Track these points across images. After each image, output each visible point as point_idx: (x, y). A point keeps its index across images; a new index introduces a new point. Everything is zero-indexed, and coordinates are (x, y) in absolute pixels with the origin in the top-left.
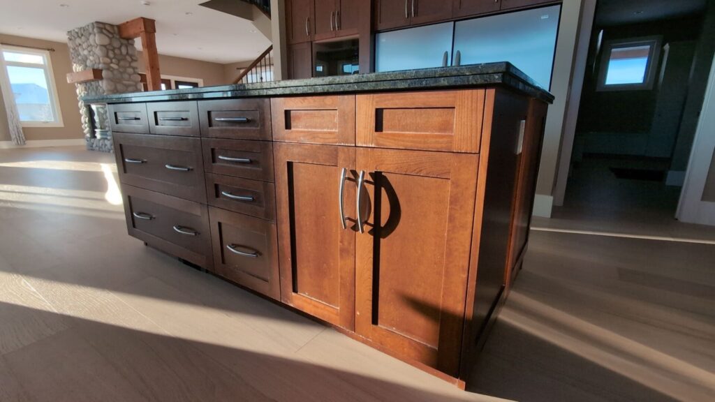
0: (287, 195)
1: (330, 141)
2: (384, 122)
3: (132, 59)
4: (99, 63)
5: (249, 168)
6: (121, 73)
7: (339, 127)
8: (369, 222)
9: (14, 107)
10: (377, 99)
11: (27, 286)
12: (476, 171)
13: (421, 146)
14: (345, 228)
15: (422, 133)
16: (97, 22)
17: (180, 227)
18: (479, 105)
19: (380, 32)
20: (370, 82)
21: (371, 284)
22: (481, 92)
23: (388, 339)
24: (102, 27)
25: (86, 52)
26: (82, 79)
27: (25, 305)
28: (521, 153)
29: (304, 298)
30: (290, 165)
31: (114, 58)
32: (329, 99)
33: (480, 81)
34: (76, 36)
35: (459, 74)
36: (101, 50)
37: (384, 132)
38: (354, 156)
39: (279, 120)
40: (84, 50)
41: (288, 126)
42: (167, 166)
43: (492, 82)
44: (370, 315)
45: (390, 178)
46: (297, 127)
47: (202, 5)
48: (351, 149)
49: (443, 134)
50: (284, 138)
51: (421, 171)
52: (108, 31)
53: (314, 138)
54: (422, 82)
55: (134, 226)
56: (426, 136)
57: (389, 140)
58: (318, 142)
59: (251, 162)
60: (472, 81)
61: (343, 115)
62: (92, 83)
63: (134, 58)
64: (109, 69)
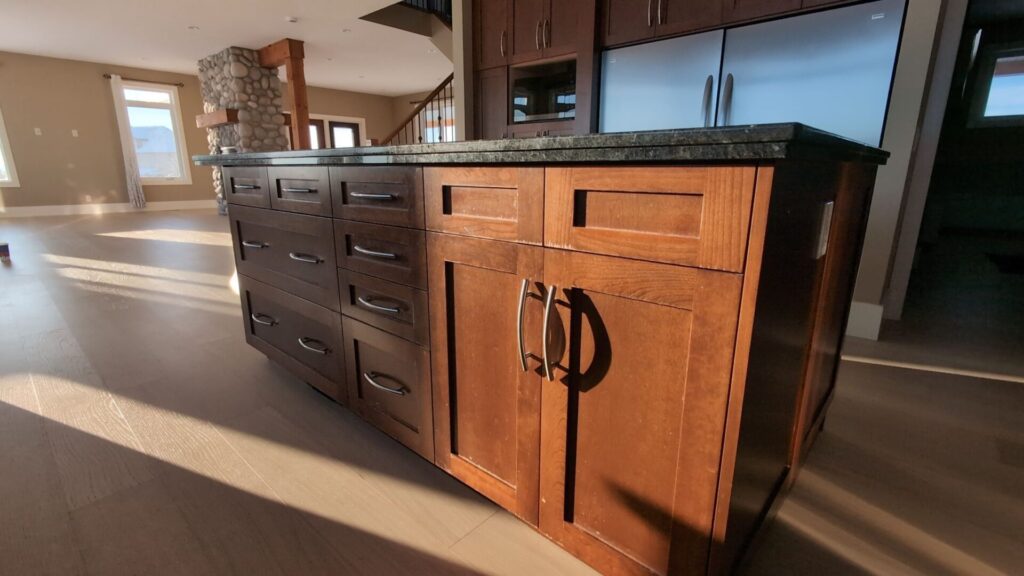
0: (445, 310)
1: (507, 235)
2: (587, 211)
3: (275, 95)
4: (235, 101)
5: (393, 266)
6: (261, 114)
7: (520, 215)
8: (562, 364)
9: (133, 159)
10: (577, 176)
11: (116, 410)
12: (737, 301)
13: (644, 254)
14: (526, 370)
15: (648, 233)
16: (233, 48)
17: (307, 341)
18: (744, 192)
19: (608, 49)
20: (566, 149)
21: (564, 460)
22: (749, 171)
23: (588, 548)
24: (239, 53)
25: (219, 87)
26: (214, 122)
27: (108, 438)
28: (824, 257)
29: (467, 465)
30: (449, 267)
31: (253, 94)
32: (505, 173)
33: (746, 155)
34: (208, 66)
35: (711, 141)
36: (237, 83)
37: (587, 227)
38: (540, 261)
39: (435, 200)
40: (217, 84)
41: (447, 209)
42: (292, 256)
43: (769, 157)
44: (561, 506)
45: (596, 300)
46: (460, 212)
47: (364, 18)
48: (537, 250)
49: (682, 236)
50: (441, 227)
51: (643, 293)
52: (247, 59)
53: (483, 229)
54: (648, 151)
55: (253, 332)
56: (655, 239)
57: (593, 241)
58: (488, 237)
59: (397, 258)
60: (732, 153)
61: (525, 198)
62: (227, 127)
63: (277, 93)
64: (246, 108)
